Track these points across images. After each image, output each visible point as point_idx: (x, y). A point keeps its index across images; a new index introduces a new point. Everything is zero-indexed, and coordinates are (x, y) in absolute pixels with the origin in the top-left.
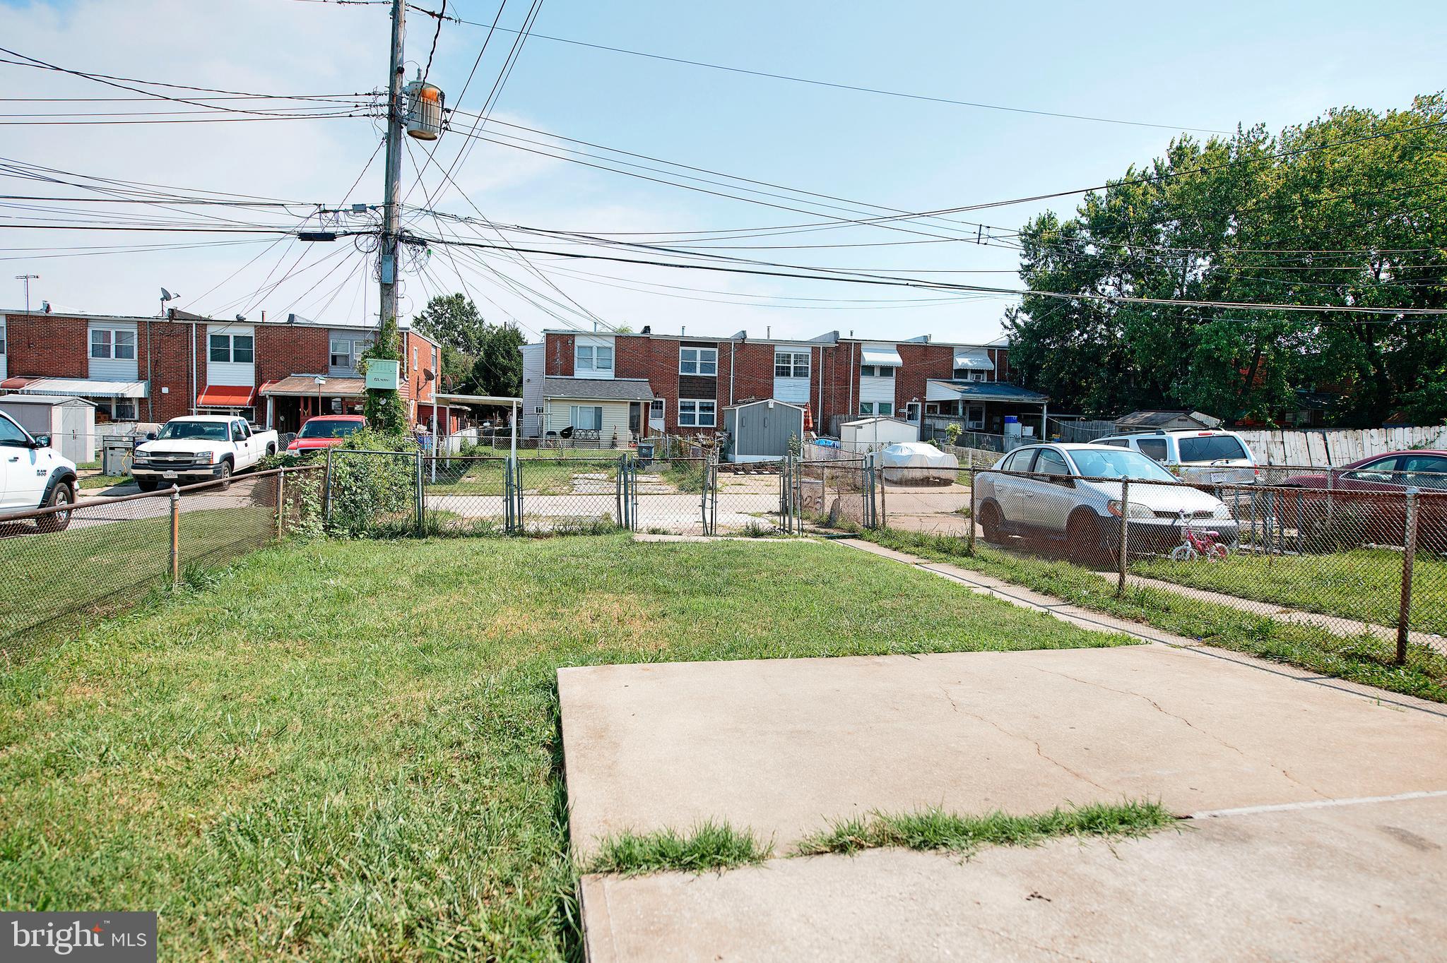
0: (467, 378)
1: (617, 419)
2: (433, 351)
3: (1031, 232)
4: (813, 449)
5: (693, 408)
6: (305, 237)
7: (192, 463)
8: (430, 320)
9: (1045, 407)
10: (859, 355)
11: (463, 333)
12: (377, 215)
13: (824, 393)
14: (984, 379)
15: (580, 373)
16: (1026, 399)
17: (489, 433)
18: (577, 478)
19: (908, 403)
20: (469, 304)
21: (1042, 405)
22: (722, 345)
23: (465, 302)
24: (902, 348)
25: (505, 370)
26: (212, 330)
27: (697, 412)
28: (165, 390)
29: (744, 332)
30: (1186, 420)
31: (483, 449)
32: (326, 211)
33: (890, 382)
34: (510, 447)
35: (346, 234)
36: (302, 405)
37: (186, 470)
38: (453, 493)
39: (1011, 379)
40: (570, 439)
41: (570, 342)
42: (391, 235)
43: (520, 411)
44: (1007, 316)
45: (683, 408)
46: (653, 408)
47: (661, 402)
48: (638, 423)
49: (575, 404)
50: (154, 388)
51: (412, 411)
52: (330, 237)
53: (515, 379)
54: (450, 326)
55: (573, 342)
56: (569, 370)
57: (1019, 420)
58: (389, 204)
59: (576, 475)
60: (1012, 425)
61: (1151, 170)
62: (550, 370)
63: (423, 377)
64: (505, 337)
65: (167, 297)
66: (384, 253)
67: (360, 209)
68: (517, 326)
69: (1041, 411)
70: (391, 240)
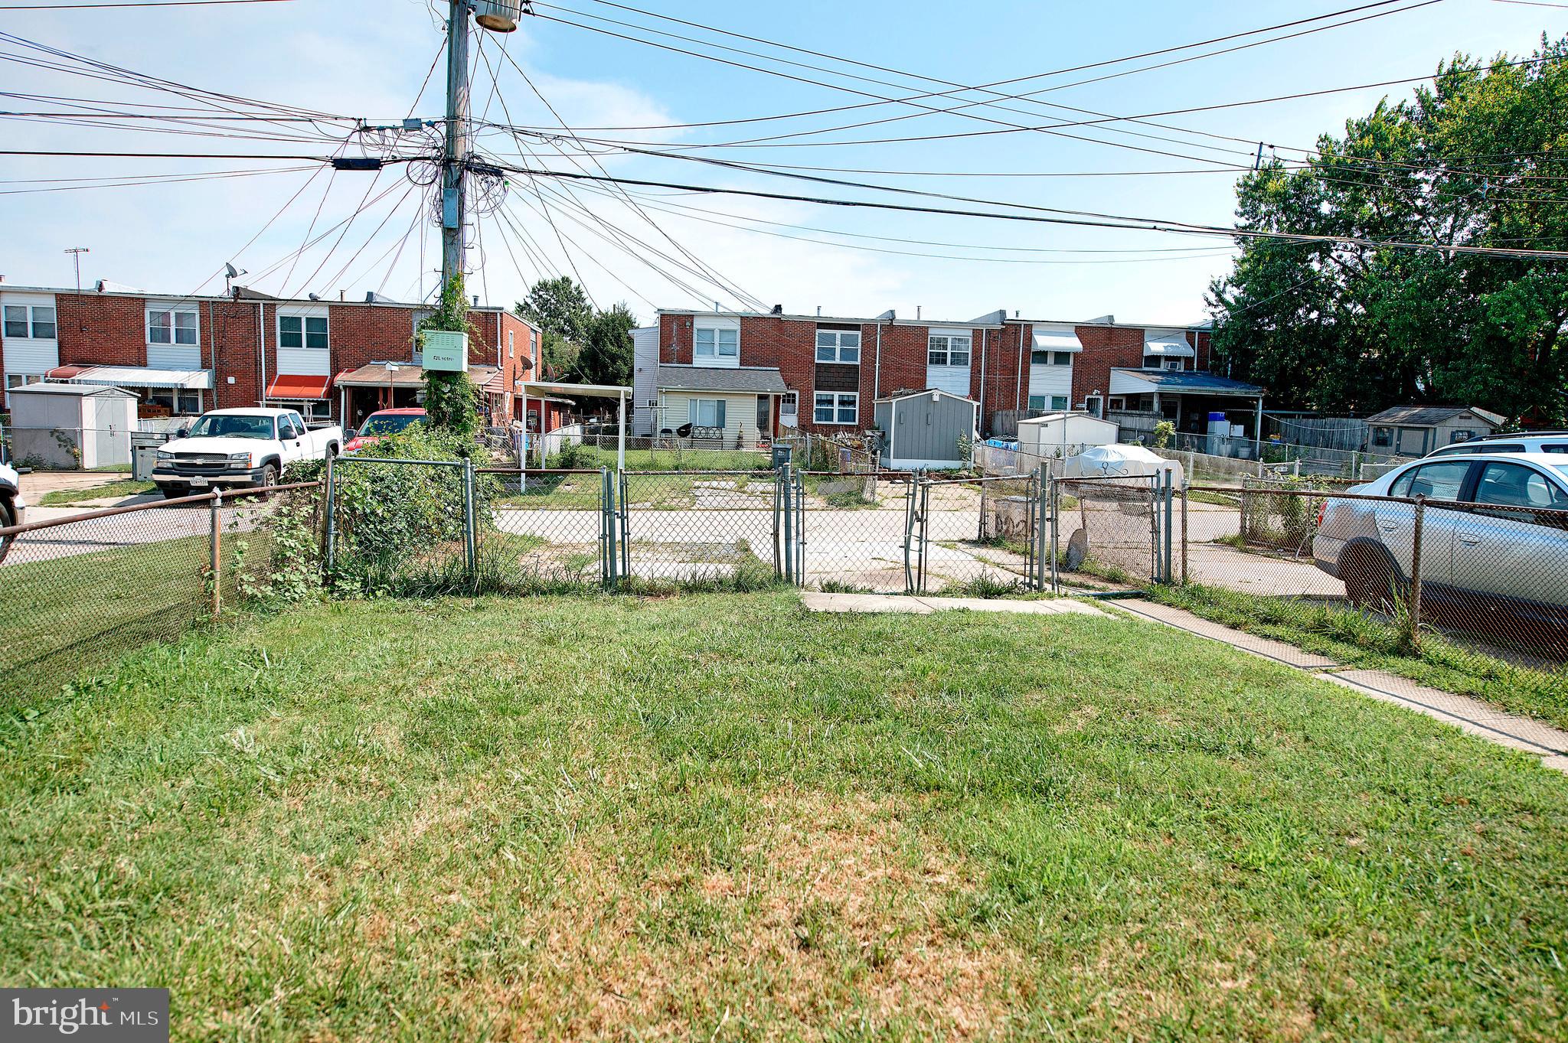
0: (572, 367)
1: (743, 415)
2: (533, 336)
3: (1253, 183)
4: (987, 452)
5: (831, 402)
6: (341, 164)
7: (226, 467)
8: (534, 307)
9: (1261, 402)
10: (1029, 338)
11: (568, 321)
12: (436, 135)
13: (987, 383)
14: (1181, 367)
15: (699, 361)
16: (1237, 392)
17: (595, 431)
18: (699, 487)
19: (1087, 397)
20: (577, 288)
21: (1257, 399)
22: (866, 328)
23: (573, 286)
24: (1082, 330)
25: (614, 358)
26: (282, 311)
27: (836, 407)
28: (231, 380)
29: (892, 312)
30: (1470, 418)
31: (586, 450)
32: (367, 129)
33: (1066, 373)
34: (617, 448)
35: (395, 160)
36: (381, 396)
37: (217, 476)
38: (547, 506)
39: (1214, 368)
40: (688, 438)
41: (688, 324)
42: (455, 161)
43: (630, 405)
44: (1213, 290)
45: (818, 402)
46: (784, 401)
47: (794, 395)
48: (767, 420)
49: (693, 397)
50: (219, 378)
51: (507, 405)
52: (373, 164)
53: (626, 370)
54: (554, 314)
55: (692, 324)
56: (686, 358)
57: (1226, 418)
58: (452, 118)
59: (697, 484)
60: (1218, 423)
61: (1412, 102)
62: (665, 357)
63: (520, 365)
64: (613, 321)
65: (232, 274)
66: (445, 186)
67: (413, 125)
68: (627, 308)
69: (1254, 407)
70: (455, 168)
